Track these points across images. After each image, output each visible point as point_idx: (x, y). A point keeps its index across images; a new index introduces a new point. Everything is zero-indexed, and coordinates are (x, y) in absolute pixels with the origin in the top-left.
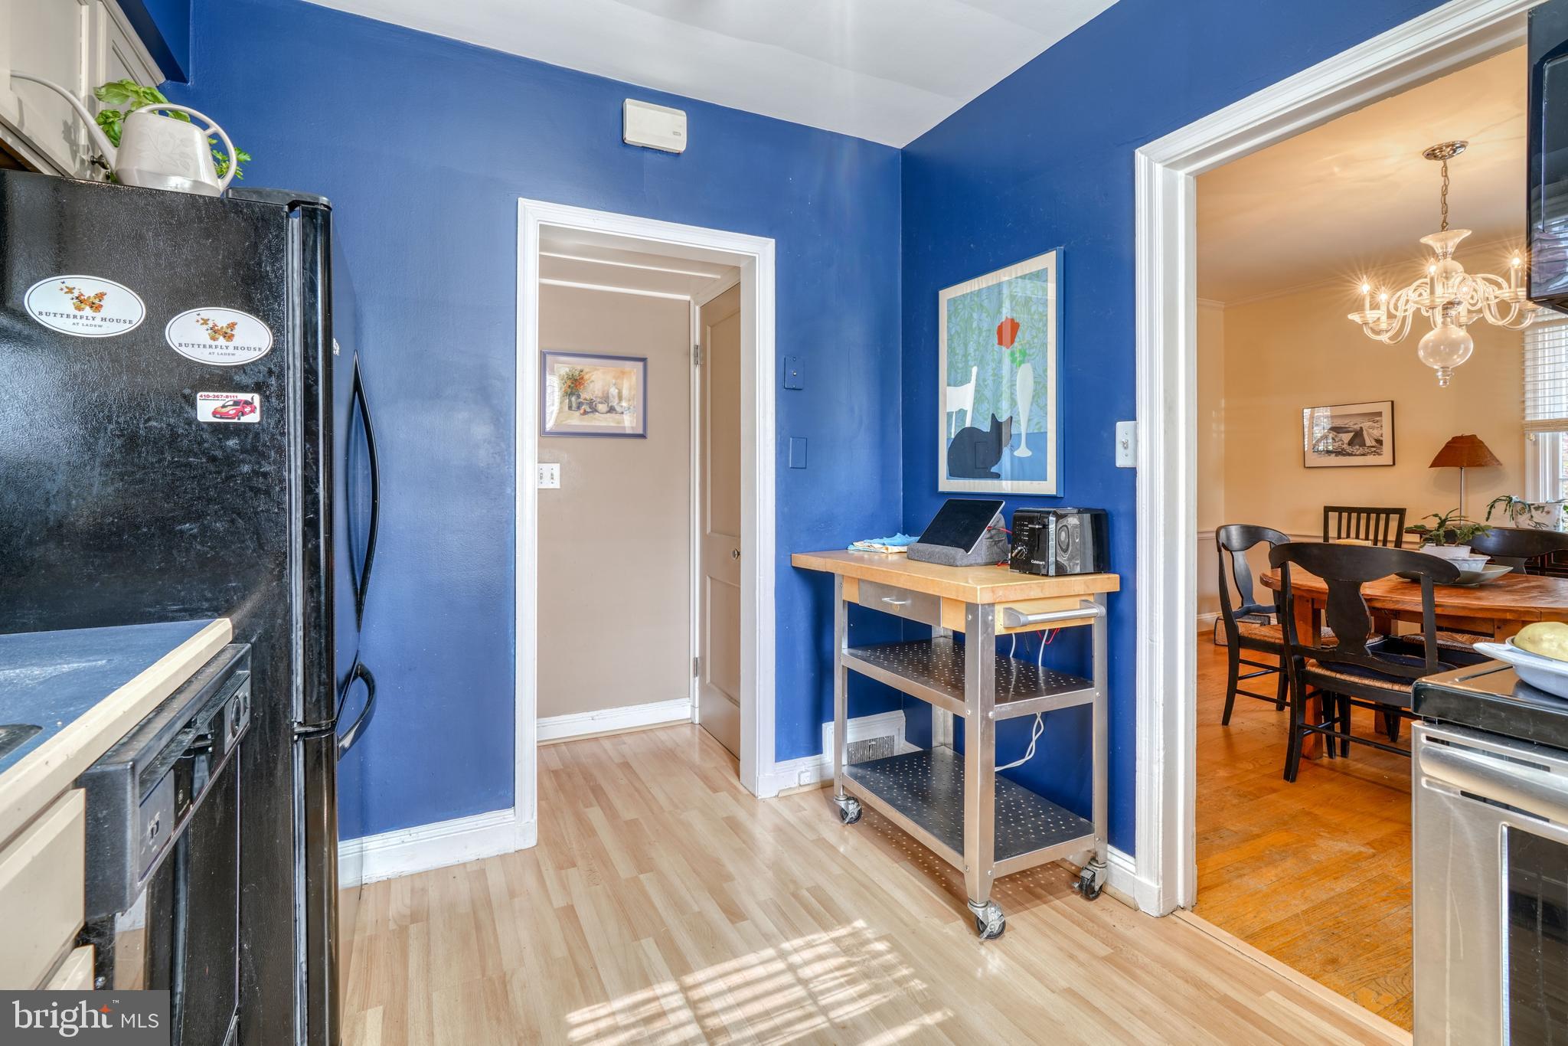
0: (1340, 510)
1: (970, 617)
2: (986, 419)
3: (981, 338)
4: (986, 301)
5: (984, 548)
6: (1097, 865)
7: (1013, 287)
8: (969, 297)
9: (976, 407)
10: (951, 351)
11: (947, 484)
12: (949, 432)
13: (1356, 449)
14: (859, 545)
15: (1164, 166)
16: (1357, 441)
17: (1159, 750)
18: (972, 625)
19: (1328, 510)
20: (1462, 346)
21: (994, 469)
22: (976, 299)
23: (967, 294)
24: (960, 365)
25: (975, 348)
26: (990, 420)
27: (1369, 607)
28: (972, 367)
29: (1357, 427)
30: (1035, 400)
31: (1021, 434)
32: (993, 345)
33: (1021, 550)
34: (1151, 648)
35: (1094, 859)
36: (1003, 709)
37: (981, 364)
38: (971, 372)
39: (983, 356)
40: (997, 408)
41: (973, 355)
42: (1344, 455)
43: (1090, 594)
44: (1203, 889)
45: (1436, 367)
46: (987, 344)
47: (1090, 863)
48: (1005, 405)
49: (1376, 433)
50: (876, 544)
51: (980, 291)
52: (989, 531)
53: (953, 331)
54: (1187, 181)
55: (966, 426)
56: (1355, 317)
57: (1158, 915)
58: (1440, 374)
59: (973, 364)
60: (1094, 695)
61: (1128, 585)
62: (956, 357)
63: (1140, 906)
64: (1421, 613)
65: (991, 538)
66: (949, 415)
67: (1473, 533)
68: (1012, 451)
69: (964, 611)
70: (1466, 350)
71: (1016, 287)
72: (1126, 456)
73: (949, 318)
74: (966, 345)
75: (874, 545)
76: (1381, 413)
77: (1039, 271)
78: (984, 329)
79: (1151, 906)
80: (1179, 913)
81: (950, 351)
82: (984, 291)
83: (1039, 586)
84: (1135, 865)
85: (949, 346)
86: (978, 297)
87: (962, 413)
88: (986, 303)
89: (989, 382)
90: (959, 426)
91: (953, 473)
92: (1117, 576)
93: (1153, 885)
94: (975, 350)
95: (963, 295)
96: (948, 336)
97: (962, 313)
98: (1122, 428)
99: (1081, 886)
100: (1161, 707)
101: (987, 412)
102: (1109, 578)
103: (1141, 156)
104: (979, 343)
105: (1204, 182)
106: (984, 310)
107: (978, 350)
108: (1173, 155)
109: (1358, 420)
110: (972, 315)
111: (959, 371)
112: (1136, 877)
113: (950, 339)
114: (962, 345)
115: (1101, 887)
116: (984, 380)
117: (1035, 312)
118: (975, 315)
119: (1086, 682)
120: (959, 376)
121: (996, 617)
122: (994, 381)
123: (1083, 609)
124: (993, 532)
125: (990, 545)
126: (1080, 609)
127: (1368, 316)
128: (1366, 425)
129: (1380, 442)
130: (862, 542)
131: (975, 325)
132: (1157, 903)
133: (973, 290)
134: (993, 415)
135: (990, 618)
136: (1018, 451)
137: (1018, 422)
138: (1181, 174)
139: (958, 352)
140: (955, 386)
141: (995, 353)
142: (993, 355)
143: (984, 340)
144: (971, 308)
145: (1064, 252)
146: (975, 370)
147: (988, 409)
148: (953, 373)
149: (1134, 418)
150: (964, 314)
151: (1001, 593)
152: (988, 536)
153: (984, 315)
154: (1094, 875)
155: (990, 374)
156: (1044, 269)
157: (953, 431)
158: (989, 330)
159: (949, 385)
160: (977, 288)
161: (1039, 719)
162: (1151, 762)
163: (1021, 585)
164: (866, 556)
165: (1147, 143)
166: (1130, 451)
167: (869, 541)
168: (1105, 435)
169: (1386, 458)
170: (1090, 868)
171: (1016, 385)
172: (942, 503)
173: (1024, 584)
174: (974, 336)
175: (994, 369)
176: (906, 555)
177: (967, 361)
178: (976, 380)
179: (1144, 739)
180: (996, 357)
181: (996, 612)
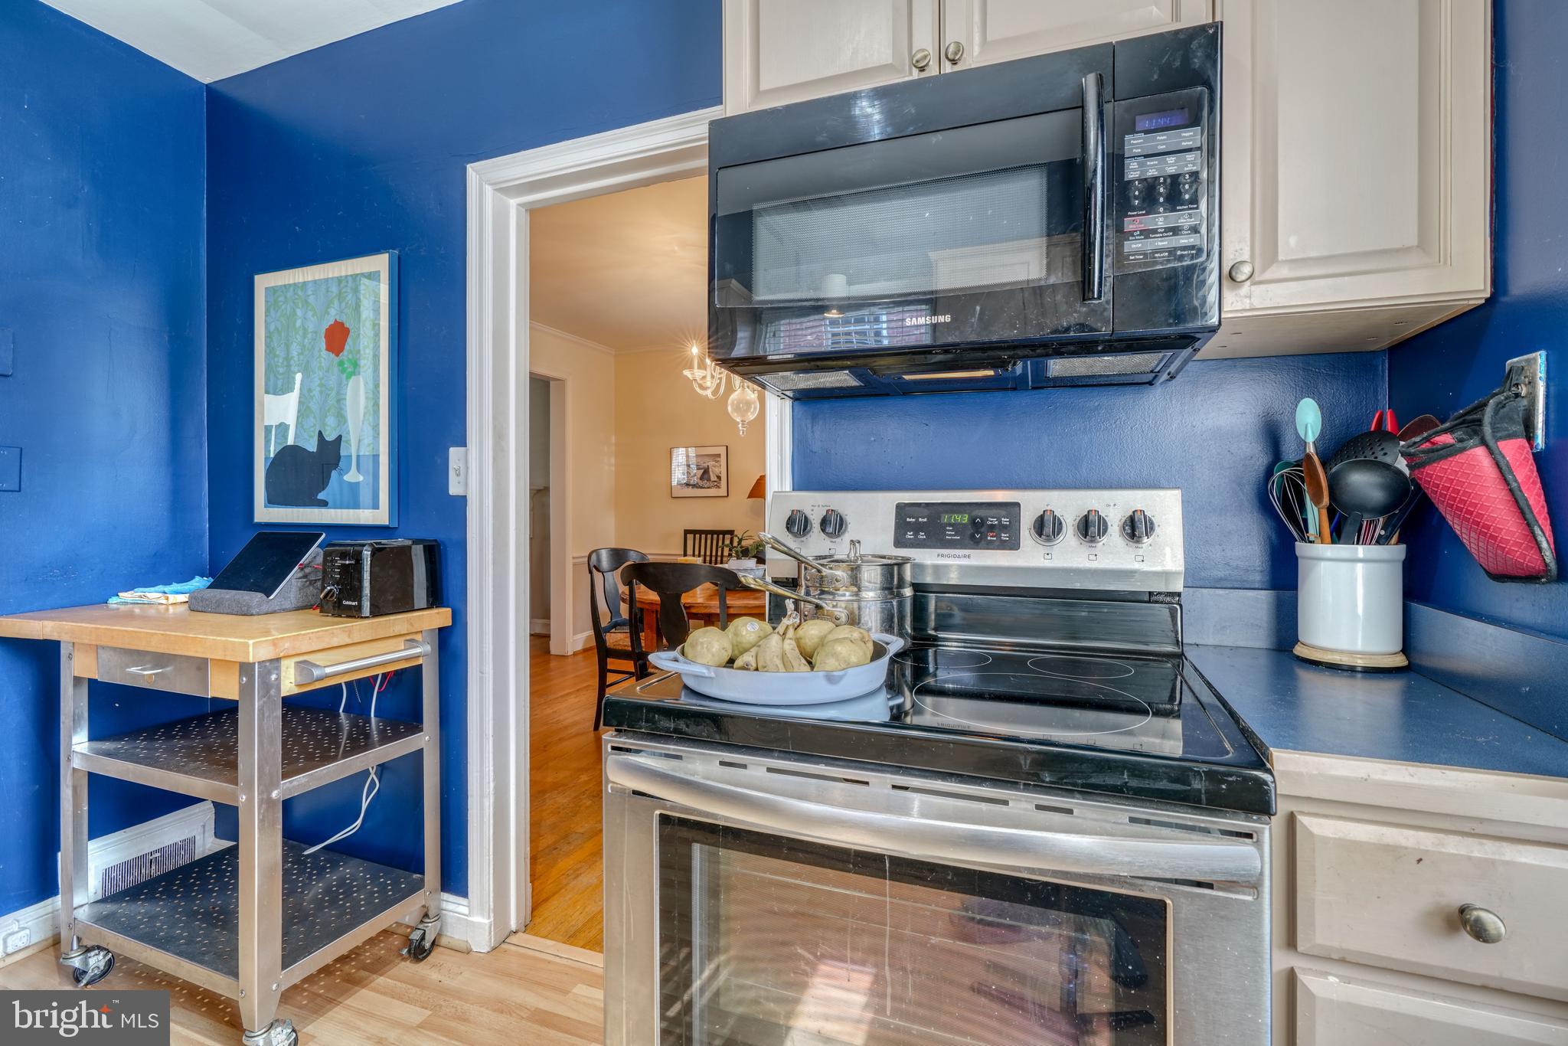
0: (694, 532)
1: (244, 679)
2: (311, 437)
3: (306, 341)
4: (312, 297)
5: (294, 589)
6: (429, 921)
7: (342, 285)
8: (292, 289)
9: (300, 420)
10: (270, 351)
11: (265, 513)
12: (267, 450)
13: (705, 483)
14: (126, 596)
15: (496, 190)
16: (706, 476)
17: (489, 783)
18: (246, 689)
19: (687, 532)
20: (753, 406)
21: (321, 496)
22: (300, 293)
23: (290, 285)
24: (281, 370)
25: (300, 351)
26: (316, 438)
27: (687, 613)
28: (296, 373)
29: (705, 465)
30: (366, 418)
31: (351, 456)
32: (320, 350)
33: (331, 590)
34: (481, 680)
35: (426, 915)
36: (295, 783)
37: (306, 371)
38: (294, 378)
39: (308, 362)
40: (324, 424)
41: (296, 359)
42: (697, 487)
43: (416, 633)
44: (537, 904)
45: (738, 420)
46: (313, 348)
47: (422, 922)
48: (331, 421)
49: (717, 470)
50: (153, 594)
51: (305, 283)
52: (302, 569)
53: (272, 328)
54: (518, 210)
55: (289, 444)
56: (687, 373)
57: (488, 950)
58: (740, 425)
59: (296, 369)
60: (426, 740)
61: (459, 617)
62: (276, 359)
63: (473, 947)
64: (718, 614)
65: (305, 576)
66: (268, 429)
67: (757, 548)
68: (341, 475)
69: (237, 674)
70: (755, 408)
71: (346, 286)
72: (459, 483)
73: (267, 310)
74: (288, 347)
75: (147, 594)
76: (720, 455)
77: (371, 273)
78: (310, 331)
79: (481, 943)
80: (513, 939)
81: (268, 351)
82: (310, 285)
83: (343, 631)
84: (469, 906)
85: (267, 345)
86: (302, 290)
87: (283, 428)
88: (311, 299)
89: (316, 393)
90: (280, 444)
91: (272, 500)
92: (449, 610)
93: (483, 921)
94: (299, 355)
95: (285, 285)
96: (266, 333)
97: (283, 307)
98: (454, 452)
99: (409, 952)
100: (491, 739)
101: (313, 429)
102: (438, 613)
103: (475, 173)
104: (304, 346)
105: (536, 215)
106: (309, 308)
107: (302, 354)
108: (501, 180)
109: (706, 459)
110: (294, 311)
111: (280, 377)
112: (470, 919)
113: (269, 337)
114: (283, 346)
115: (433, 943)
116: (310, 391)
117: (366, 318)
118: (299, 312)
119: (417, 727)
120: (280, 383)
121: (283, 674)
122: (321, 392)
123: (407, 649)
124: (307, 570)
125: (303, 586)
126: (405, 650)
127: (697, 374)
128: (711, 463)
129: (719, 478)
130: (132, 592)
131: (298, 323)
132: (487, 938)
133: (296, 281)
134: (320, 433)
135: (273, 677)
136: (349, 474)
137: (348, 442)
138: (513, 203)
139: (278, 353)
140: (275, 394)
141: (322, 359)
142: (320, 362)
143: (310, 343)
144: (294, 303)
145: (399, 258)
146: (299, 377)
147: (315, 425)
148: (272, 378)
149: (465, 445)
150: (286, 309)
151: (287, 645)
152: (300, 575)
153: (310, 314)
154: (424, 933)
155: (317, 384)
156: (376, 272)
157: (272, 448)
158: (316, 332)
159: (267, 392)
160: (301, 280)
161: (373, 775)
162: (482, 797)
163: (318, 632)
164: (137, 611)
165: (478, 160)
166: (462, 478)
167: (141, 589)
168: (439, 461)
169: (723, 491)
170: (421, 926)
171: (345, 399)
172: (251, 535)
173: (322, 631)
174: (298, 336)
175: (321, 379)
176: (187, 605)
177: (289, 366)
178: (301, 389)
179: (475, 774)
180: (323, 364)
181: (283, 669)
